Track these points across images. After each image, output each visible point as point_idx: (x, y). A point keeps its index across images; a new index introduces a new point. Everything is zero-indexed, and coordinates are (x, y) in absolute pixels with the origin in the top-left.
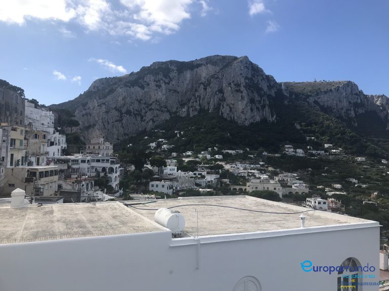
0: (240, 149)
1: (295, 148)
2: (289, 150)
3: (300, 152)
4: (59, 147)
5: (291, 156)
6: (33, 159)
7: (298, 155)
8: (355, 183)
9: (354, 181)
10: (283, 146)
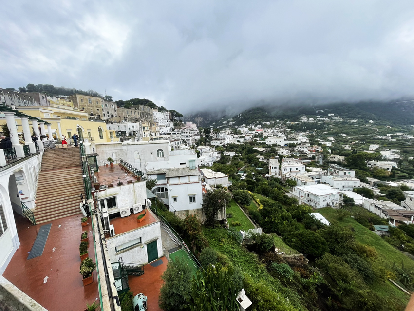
0: (273, 120)
1: (308, 118)
2: (304, 119)
3: (311, 120)
4: (170, 128)
5: (305, 123)
6: (154, 134)
7: (310, 122)
8: (344, 136)
9: (344, 135)
10: (300, 117)
